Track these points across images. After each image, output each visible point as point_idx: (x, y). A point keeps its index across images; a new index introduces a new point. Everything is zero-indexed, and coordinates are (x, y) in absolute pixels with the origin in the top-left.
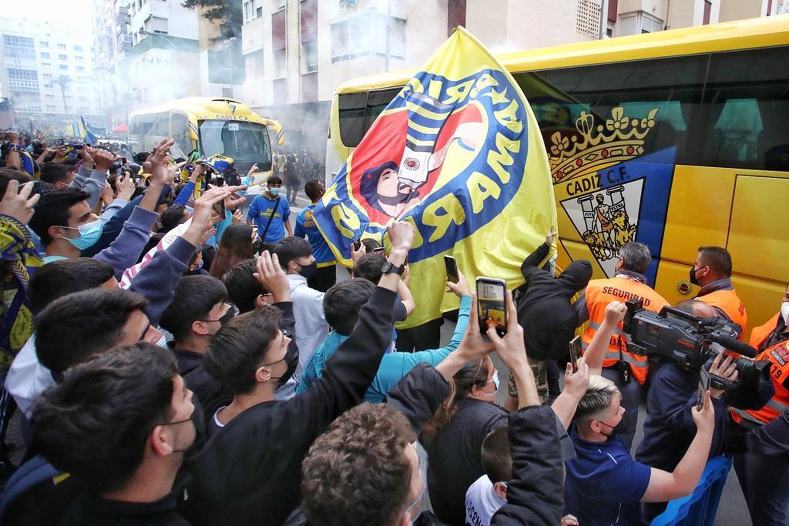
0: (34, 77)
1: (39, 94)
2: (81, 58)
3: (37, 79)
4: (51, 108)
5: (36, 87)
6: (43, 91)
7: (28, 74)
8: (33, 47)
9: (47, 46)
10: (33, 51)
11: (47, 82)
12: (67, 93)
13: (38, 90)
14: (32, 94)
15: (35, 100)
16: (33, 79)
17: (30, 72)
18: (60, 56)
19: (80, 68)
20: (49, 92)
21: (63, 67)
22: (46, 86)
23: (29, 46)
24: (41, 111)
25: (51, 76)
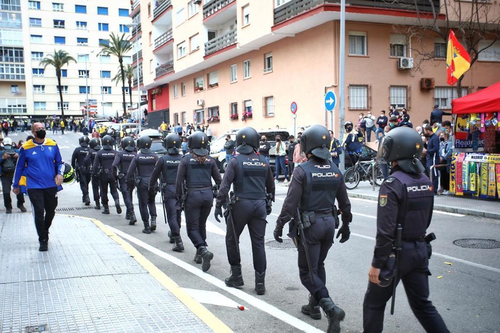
0: (19, 57)
1: (24, 83)
2: (84, 24)
3: (22, 61)
4: (40, 106)
5: (20, 74)
6: (30, 79)
7: (11, 54)
8: (19, 9)
9: (39, 7)
10: (19, 16)
11: (37, 65)
12: (64, 82)
13: (24, 77)
14: (14, 85)
15: (18, 94)
16: (17, 60)
17: (14, 50)
18: (56, 22)
19: (82, 40)
20: (39, 80)
21: (60, 40)
22: (35, 71)
23: (14, 8)
24: (25, 111)
25: (42, 53)
